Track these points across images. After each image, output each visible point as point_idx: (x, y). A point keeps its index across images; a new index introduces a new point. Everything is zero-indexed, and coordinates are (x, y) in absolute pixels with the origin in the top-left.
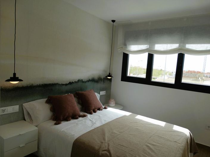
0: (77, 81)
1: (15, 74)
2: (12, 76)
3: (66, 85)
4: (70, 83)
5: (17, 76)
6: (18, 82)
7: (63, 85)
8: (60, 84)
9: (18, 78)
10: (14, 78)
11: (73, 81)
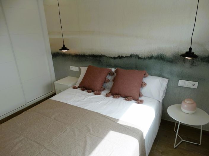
0: (129, 56)
1: (64, 45)
2: (63, 47)
3: (114, 58)
4: (120, 57)
5: (65, 47)
6: (66, 51)
7: (111, 58)
8: (108, 56)
9: (66, 48)
10: (64, 48)
11: (124, 56)
